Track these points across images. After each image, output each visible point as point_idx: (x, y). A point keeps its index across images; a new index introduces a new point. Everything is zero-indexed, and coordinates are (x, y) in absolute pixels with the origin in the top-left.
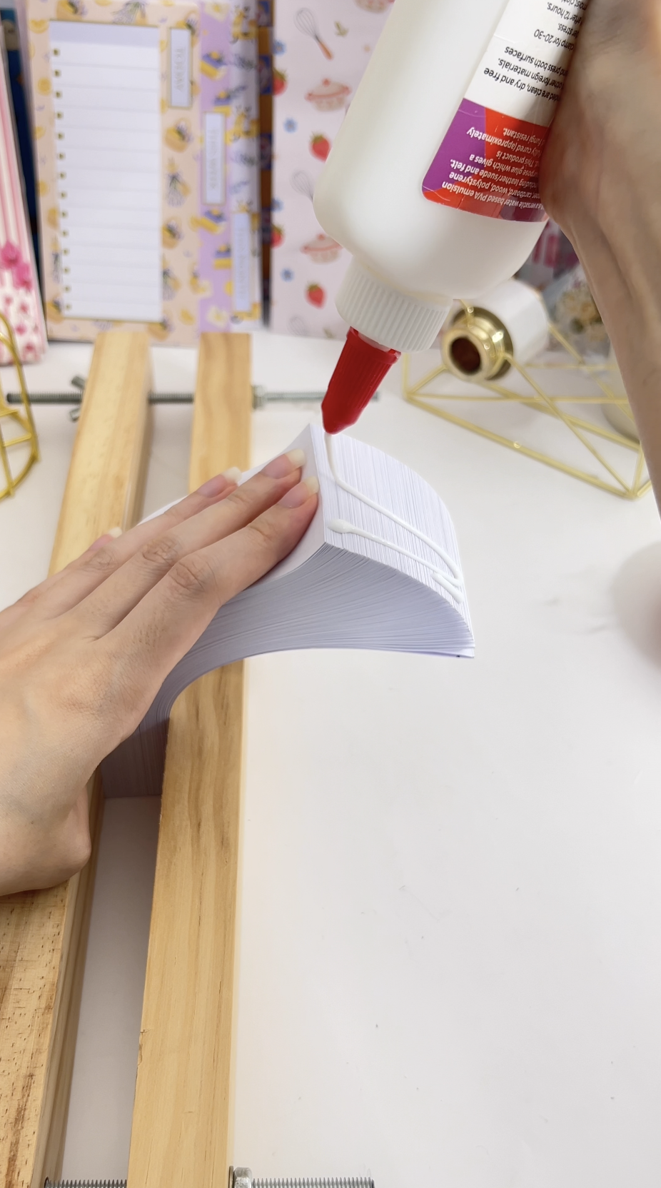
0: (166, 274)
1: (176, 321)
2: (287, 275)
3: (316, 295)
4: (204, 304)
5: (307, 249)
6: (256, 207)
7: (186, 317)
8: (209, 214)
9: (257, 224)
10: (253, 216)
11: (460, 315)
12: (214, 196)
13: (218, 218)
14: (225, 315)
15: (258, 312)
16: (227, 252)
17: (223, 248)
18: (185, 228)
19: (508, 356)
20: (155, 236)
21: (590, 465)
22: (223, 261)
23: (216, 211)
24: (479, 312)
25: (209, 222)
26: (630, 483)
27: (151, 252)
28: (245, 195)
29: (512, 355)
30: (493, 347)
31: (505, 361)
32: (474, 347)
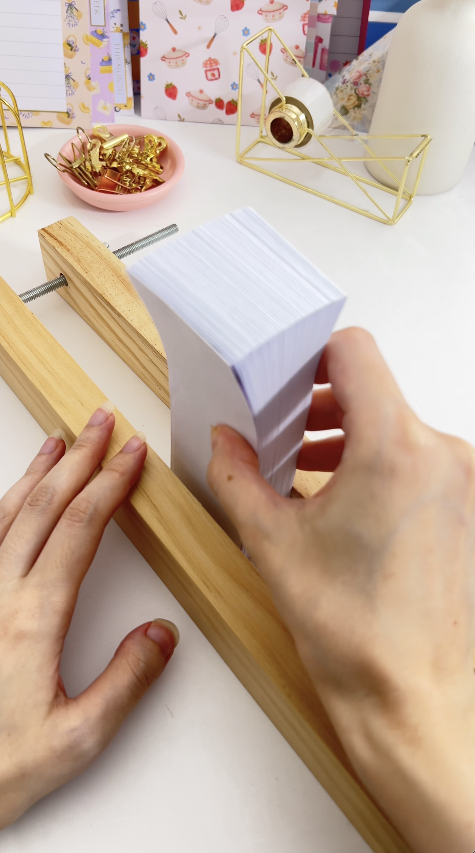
0: (67, 77)
1: (76, 111)
2: (151, 77)
3: (171, 92)
4: (95, 99)
5: (164, 58)
6: (126, 29)
7: (84, 108)
8: (95, 33)
9: (128, 41)
10: (124, 35)
11: (277, 101)
12: (99, 20)
13: (102, 36)
14: (110, 107)
15: (131, 104)
16: (109, 61)
17: (106, 59)
18: (80, 44)
19: (310, 130)
20: (60, 49)
21: (363, 203)
22: (106, 68)
23: (100, 31)
24: (290, 100)
25: (96, 40)
26: (390, 216)
27: (57, 61)
28: (119, 20)
29: (313, 129)
30: (300, 124)
31: (308, 133)
32: (288, 124)
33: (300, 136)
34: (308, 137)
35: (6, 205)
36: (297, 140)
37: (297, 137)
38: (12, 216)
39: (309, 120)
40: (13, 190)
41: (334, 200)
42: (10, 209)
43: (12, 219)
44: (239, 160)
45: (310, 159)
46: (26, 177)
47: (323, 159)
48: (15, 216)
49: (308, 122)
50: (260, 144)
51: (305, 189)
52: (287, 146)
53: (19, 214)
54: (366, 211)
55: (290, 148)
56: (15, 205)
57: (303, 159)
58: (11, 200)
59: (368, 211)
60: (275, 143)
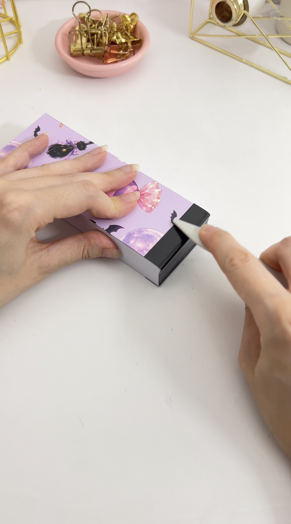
19: (246, 12)
21: (283, 71)
29: (248, 11)
30: (239, 7)
31: (244, 14)
32: (229, 7)
33: (238, 17)
34: (244, 17)
35: (3, 52)
36: (235, 20)
37: (236, 17)
38: (7, 59)
39: (245, 3)
40: (7, 41)
41: (261, 68)
42: (6, 55)
43: (7, 62)
44: (191, 36)
45: (244, 35)
46: (17, 31)
47: (255, 35)
48: (10, 60)
49: (244, 5)
50: (209, 25)
51: (240, 60)
52: (227, 25)
53: (12, 58)
54: (286, 78)
55: (229, 27)
56: (9, 52)
57: (239, 35)
58: (6, 47)
59: (287, 78)
60: (218, 22)
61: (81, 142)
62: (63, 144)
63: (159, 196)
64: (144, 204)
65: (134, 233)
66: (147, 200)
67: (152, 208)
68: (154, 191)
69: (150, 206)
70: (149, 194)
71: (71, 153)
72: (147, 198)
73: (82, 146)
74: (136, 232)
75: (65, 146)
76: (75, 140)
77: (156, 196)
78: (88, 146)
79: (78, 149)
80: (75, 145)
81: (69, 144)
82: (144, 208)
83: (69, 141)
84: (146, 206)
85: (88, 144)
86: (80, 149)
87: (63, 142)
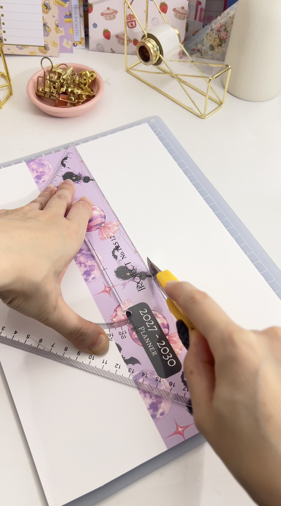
0: (45, 25)
1: (50, 46)
2: (95, 26)
3: (107, 35)
4: (62, 38)
5: (102, 14)
7: (54, 44)
9: (82, 3)
14: (71, 43)
15: (83, 41)
16: (70, 16)
17: (68, 14)
18: (52, 5)
20: (40, 8)
22: (69, 20)
24: (150, 36)
25: (62, 3)
27: (38, 15)
30: (155, 51)
34: (161, 60)
46: (8, 84)
48: (2, 108)
49: (160, 50)
56: (2, 102)
61: (88, 177)
62: (76, 173)
63: (115, 232)
64: (102, 233)
65: (83, 250)
66: (106, 231)
67: (105, 238)
68: (114, 228)
69: (105, 236)
70: (109, 228)
71: (77, 181)
72: (107, 230)
73: (87, 179)
74: (85, 250)
75: (76, 176)
76: (85, 174)
77: (113, 232)
78: (90, 181)
79: (83, 181)
80: (83, 177)
81: (80, 175)
82: (100, 236)
83: (80, 173)
84: (102, 235)
85: (91, 180)
86: (84, 182)
87: (76, 172)
